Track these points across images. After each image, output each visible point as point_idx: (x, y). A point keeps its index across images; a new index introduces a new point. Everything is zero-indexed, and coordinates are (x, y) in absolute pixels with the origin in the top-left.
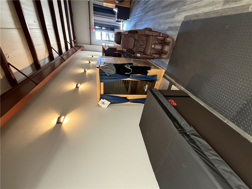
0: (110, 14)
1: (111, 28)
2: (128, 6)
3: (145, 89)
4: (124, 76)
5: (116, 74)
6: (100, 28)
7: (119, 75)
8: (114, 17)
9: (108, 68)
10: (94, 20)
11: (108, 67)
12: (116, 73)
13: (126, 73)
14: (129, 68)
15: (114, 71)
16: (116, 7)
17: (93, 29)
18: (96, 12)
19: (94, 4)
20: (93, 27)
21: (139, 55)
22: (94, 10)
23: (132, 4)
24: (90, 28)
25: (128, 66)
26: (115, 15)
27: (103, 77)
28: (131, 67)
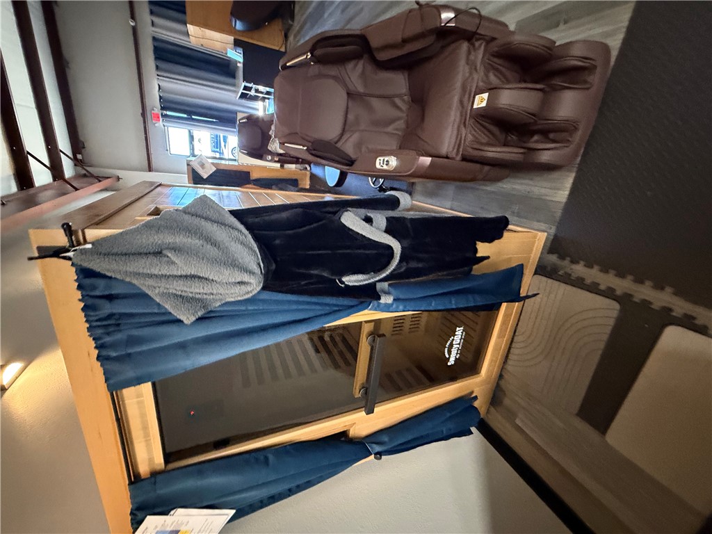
0: (216, 73)
1: (223, 118)
2: (278, 46)
3: (450, 353)
4: (328, 300)
5: (267, 295)
6: (185, 116)
7: (289, 302)
8: (234, 85)
9: (176, 249)
10: (159, 88)
11: (169, 239)
12: (264, 288)
13: (351, 280)
14: (376, 232)
15: (246, 278)
16: (237, 43)
17: (159, 117)
18: (163, 65)
19: (154, 39)
20: (157, 111)
21: (393, 162)
22: (157, 58)
23: (291, 38)
24: (143, 114)
25: (368, 220)
26: (236, 81)
27: (133, 341)
28: (393, 227)
